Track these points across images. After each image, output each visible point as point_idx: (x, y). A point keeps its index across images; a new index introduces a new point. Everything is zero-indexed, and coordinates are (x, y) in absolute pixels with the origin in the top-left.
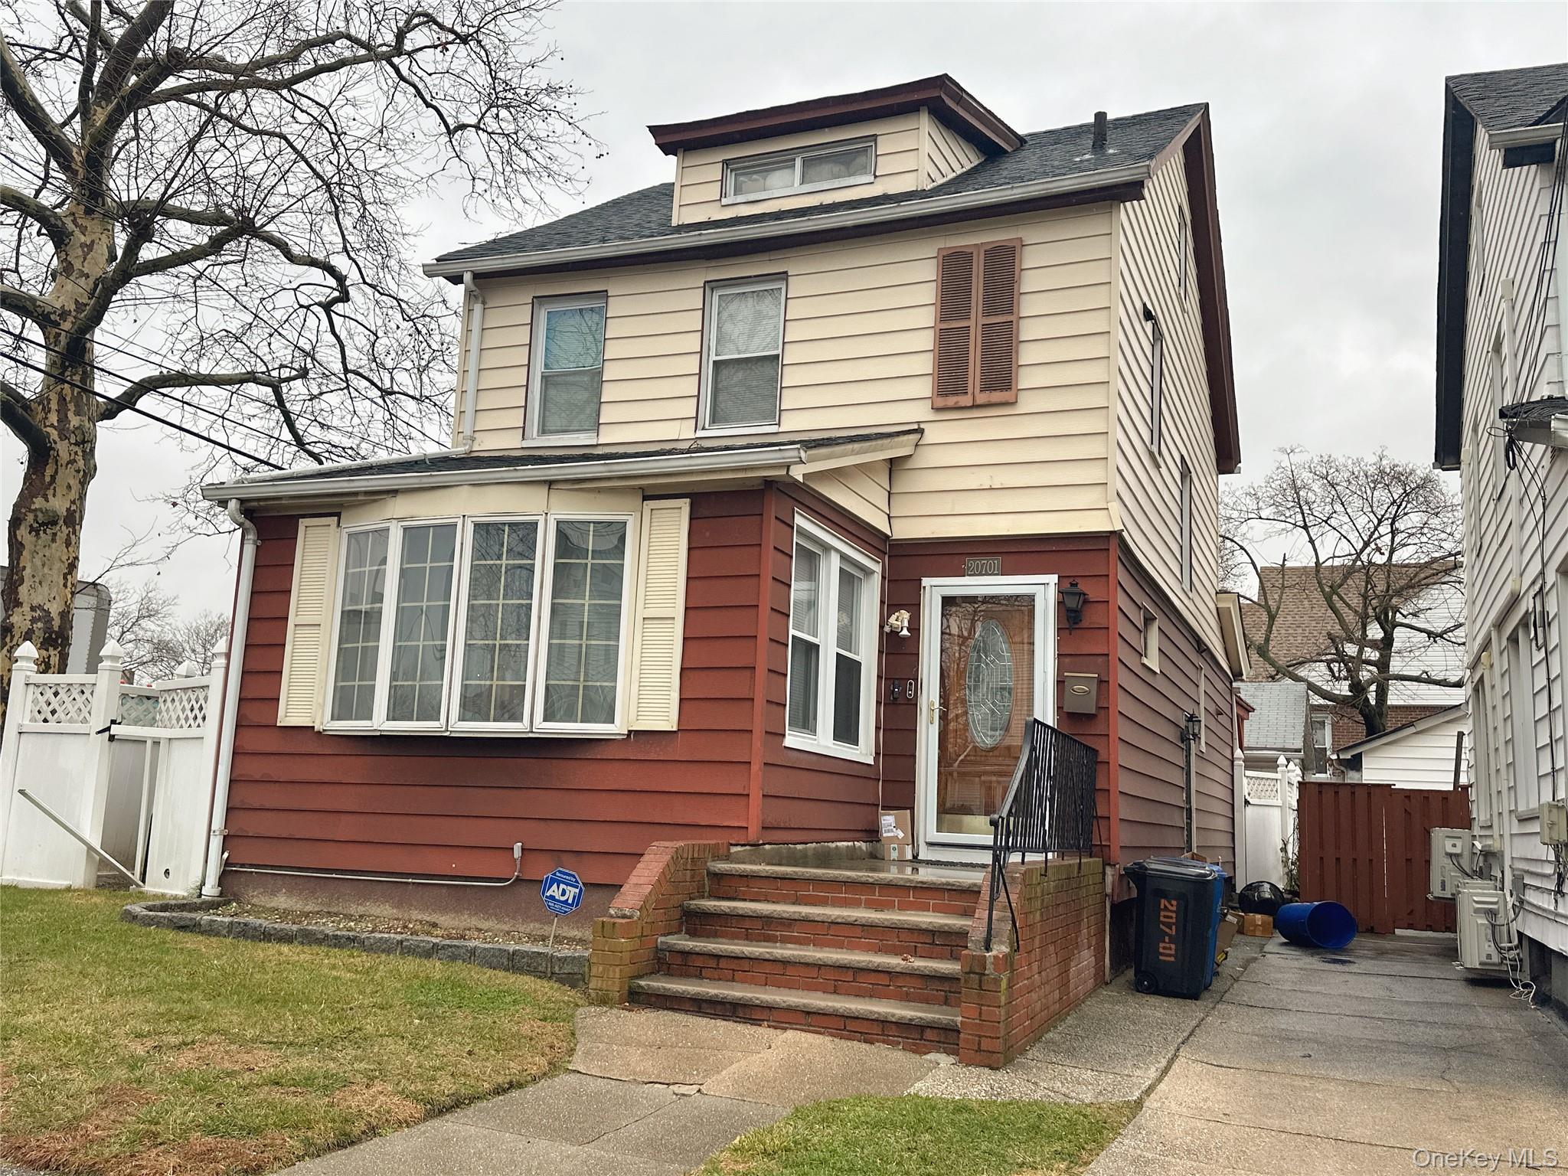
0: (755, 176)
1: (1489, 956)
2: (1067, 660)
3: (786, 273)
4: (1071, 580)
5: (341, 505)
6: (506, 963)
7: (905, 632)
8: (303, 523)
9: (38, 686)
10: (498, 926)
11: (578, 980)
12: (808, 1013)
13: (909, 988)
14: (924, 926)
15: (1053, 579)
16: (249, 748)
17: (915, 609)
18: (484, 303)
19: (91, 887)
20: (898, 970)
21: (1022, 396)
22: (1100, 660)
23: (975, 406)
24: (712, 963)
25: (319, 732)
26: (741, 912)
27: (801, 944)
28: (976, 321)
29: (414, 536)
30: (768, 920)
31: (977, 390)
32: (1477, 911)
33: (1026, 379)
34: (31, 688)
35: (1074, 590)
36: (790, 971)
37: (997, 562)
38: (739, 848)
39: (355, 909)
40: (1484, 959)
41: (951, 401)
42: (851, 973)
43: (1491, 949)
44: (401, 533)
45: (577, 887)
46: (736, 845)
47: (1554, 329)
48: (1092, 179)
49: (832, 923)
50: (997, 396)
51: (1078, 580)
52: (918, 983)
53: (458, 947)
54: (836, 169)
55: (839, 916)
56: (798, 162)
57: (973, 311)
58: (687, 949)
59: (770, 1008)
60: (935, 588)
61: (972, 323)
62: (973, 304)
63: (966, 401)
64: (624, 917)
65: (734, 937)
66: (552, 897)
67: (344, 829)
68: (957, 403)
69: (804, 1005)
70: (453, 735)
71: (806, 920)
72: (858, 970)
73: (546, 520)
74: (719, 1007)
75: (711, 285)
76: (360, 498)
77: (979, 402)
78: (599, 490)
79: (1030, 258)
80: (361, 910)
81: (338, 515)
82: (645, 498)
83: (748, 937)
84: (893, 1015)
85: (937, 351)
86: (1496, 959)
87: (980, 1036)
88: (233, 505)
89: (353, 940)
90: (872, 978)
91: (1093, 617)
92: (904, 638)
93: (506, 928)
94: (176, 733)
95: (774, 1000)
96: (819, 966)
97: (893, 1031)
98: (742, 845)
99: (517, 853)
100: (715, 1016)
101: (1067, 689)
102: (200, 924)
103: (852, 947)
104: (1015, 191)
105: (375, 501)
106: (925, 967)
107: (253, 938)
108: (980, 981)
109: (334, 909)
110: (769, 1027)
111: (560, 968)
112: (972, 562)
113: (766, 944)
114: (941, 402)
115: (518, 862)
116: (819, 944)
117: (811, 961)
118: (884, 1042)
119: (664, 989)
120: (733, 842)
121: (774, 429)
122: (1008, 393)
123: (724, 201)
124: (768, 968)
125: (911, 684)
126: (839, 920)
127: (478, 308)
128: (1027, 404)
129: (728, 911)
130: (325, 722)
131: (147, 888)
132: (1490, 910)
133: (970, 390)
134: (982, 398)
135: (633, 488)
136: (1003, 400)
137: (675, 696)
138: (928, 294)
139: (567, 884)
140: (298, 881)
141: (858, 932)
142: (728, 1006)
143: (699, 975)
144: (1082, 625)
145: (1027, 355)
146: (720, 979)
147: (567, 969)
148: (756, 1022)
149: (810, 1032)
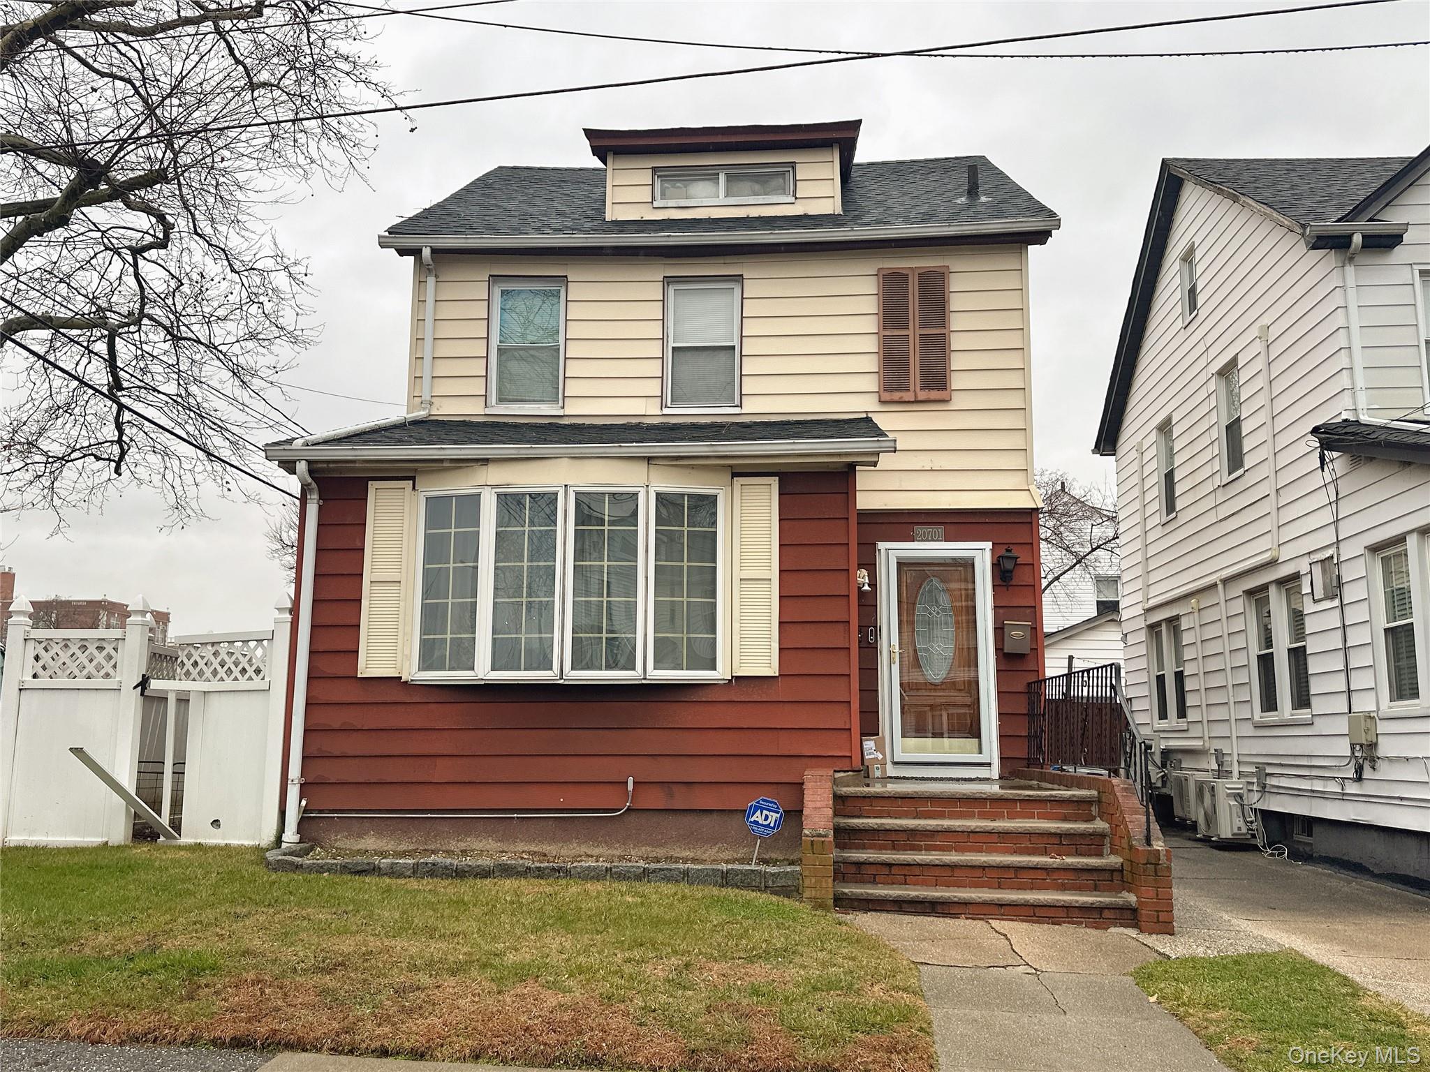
0: (678, 184)
1: (1239, 829)
2: (1001, 611)
3: (742, 275)
4: (1006, 547)
5: (416, 470)
6: (720, 881)
7: (866, 588)
8: (372, 485)
9: (40, 642)
10: (610, 852)
11: (792, 891)
12: (1001, 905)
13: (1064, 880)
14: (1053, 831)
15: (988, 545)
16: (324, 698)
17: (871, 567)
18: (436, 276)
19: (129, 843)
20: (1055, 866)
21: (954, 395)
22: (1028, 611)
23: (916, 402)
24: (886, 871)
25: (406, 682)
26: (888, 827)
27: (944, 851)
28: (914, 332)
29: (510, 503)
30: (913, 832)
31: (918, 389)
32: (1228, 795)
33: (957, 382)
34: (31, 644)
35: (1008, 554)
36: (957, 873)
37: (940, 530)
38: (842, 774)
39: (453, 845)
40: (1236, 831)
41: (897, 396)
42: (1012, 871)
43: (1241, 823)
44: (495, 498)
45: (778, 812)
46: (839, 771)
47: (1348, 371)
48: (1014, 225)
49: (972, 832)
50: (934, 394)
51: (1012, 547)
52: (1071, 875)
53: (671, 870)
54: (757, 187)
55: (977, 827)
56: (722, 177)
57: (911, 323)
58: (862, 860)
59: (966, 904)
60: (891, 552)
61: (910, 332)
62: (911, 317)
63: (909, 396)
64: (819, 835)
65: (882, 848)
66: (756, 822)
67: (442, 771)
68: (901, 398)
69: (998, 900)
70: (566, 683)
71: (949, 831)
72: (1018, 869)
73: (647, 492)
74: (920, 906)
75: (668, 281)
76: (445, 465)
77: (920, 398)
78: (693, 467)
79: (956, 283)
80: (462, 845)
81: (413, 479)
82: (734, 475)
83: (895, 847)
84: (1077, 902)
85: (881, 353)
86: (1244, 830)
87: (1158, 911)
88: (302, 467)
89: (559, 870)
90: (1032, 874)
91: (1022, 577)
92: (866, 592)
93: (618, 852)
94: (214, 685)
95: (971, 897)
96: (983, 868)
97: (1076, 913)
98: (845, 771)
99: (630, 786)
100: (917, 913)
101: (1006, 635)
102: (379, 868)
103: (990, 851)
104: (951, 228)
105: (460, 468)
106: (1078, 863)
107: (448, 876)
108: (1156, 869)
109: (433, 847)
110: (967, 918)
111: (773, 882)
112: (919, 530)
113: (912, 852)
114: (887, 396)
115: (630, 794)
116: (960, 849)
117: (977, 864)
118: (1069, 923)
119: (867, 894)
120: (837, 769)
121: (737, 410)
122: (944, 392)
123: (656, 204)
124: (937, 872)
125: (872, 630)
126: (978, 830)
127: (431, 281)
128: (958, 401)
129: (876, 827)
130: (412, 672)
131: (185, 839)
132: (1238, 794)
133: (912, 388)
134: (922, 395)
135: (723, 466)
136: (941, 398)
137: (775, 646)
138: (871, 305)
139: (770, 811)
140: (388, 822)
141: (995, 838)
142: (927, 904)
143: (874, 881)
144: (1013, 582)
145: (957, 362)
146: (893, 883)
147: (781, 882)
148: (955, 916)
149: (1003, 920)
